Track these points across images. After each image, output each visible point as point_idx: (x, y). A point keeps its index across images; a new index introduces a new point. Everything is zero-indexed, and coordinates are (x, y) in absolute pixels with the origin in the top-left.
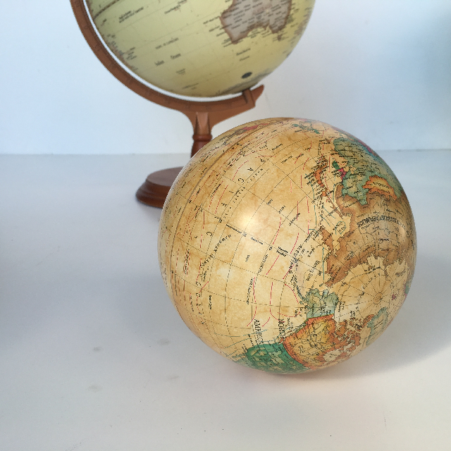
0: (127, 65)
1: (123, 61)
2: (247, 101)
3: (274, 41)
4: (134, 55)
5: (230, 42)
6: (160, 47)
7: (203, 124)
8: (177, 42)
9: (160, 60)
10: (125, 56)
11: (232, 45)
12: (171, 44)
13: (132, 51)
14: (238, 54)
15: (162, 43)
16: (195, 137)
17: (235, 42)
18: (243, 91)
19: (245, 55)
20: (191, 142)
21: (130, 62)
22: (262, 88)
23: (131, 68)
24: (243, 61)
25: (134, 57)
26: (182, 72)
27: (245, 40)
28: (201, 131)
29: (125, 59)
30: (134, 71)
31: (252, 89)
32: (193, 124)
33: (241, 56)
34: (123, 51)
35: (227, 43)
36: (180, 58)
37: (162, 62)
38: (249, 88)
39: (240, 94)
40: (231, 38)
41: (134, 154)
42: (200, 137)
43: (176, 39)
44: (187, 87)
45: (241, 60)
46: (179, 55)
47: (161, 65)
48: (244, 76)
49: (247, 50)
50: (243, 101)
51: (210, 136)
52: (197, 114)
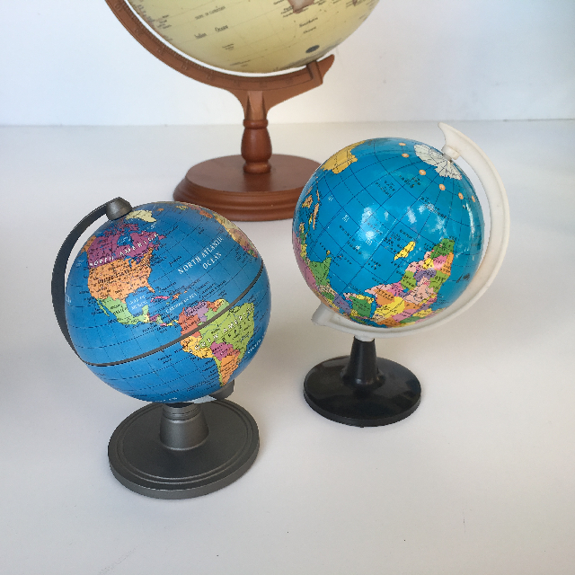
0: (158, 33)
1: (154, 29)
2: (312, 77)
3: (347, 6)
4: (167, 24)
5: (292, 11)
6: (201, 16)
7: (256, 107)
8: (222, 11)
9: (202, 33)
10: (156, 24)
11: (294, 14)
12: (216, 14)
13: (164, 19)
14: (301, 26)
15: (203, 13)
16: (246, 122)
17: (298, 11)
18: (307, 65)
19: (311, 25)
20: (243, 128)
21: (164, 32)
22: (332, 57)
23: (163, 37)
24: (308, 34)
25: (168, 26)
26: (230, 47)
27: (310, 8)
28: (254, 117)
29: (156, 27)
30: (167, 40)
31: (318, 60)
32: (243, 106)
33: (304, 28)
34: (153, 18)
35: (288, 13)
36: (227, 30)
37: (204, 35)
38: (315, 61)
39: (303, 68)
40: (293, 7)
41: (166, 126)
42: (253, 124)
43: (222, 8)
44: (236, 64)
45: (305, 32)
46: (227, 27)
47: (203, 38)
48: (310, 50)
49: (313, 20)
50: (307, 77)
51: (265, 122)
52: (249, 93)
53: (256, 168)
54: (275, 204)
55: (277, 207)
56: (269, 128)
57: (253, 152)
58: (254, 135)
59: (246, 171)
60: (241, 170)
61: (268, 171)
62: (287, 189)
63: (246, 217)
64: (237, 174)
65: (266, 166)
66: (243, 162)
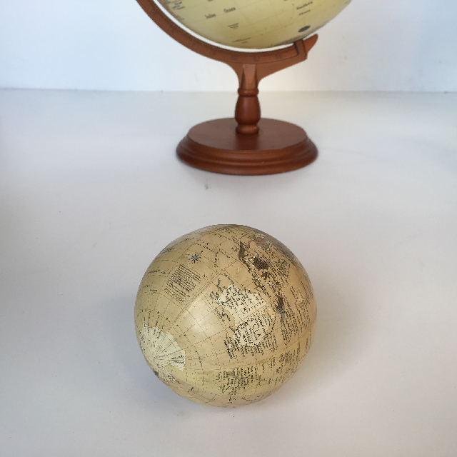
0: (172, 13)
1: (167, 9)
2: (298, 54)
4: (181, 5)
7: (249, 78)
9: (212, 13)
10: (171, 6)
14: (298, 8)
16: (240, 91)
18: (295, 43)
19: (307, 8)
20: (237, 96)
21: (176, 12)
22: (316, 37)
23: (176, 17)
24: (303, 15)
25: (182, 8)
26: (235, 26)
28: (248, 86)
29: (170, 8)
30: (179, 20)
31: (304, 39)
32: (239, 77)
33: (301, 11)
36: (234, 11)
37: (214, 15)
38: (301, 40)
39: (292, 44)
41: (162, 91)
42: (246, 92)
44: (237, 41)
45: (301, 14)
46: (234, 9)
47: (213, 18)
48: (302, 30)
49: (309, 4)
50: (294, 53)
51: (257, 91)
52: (244, 66)
53: (247, 129)
54: (266, 161)
55: (267, 164)
56: (260, 96)
57: (246, 116)
58: (246, 102)
59: (238, 132)
60: (234, 130)
61: (256, 133)
62: (275, 148)
63: (240, 172)
64: (230, 135)
65: (255, 128)
66: (236, 124)
